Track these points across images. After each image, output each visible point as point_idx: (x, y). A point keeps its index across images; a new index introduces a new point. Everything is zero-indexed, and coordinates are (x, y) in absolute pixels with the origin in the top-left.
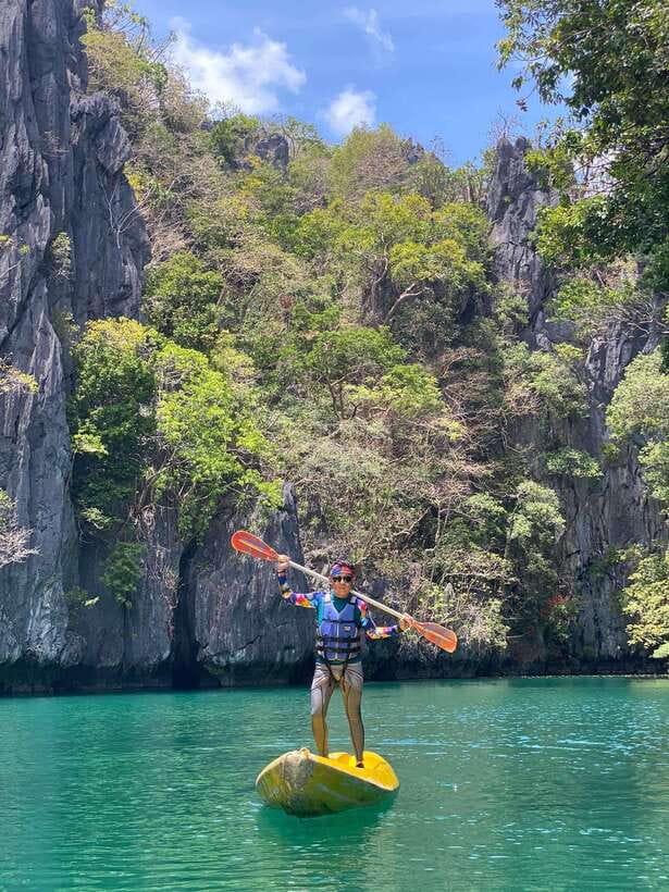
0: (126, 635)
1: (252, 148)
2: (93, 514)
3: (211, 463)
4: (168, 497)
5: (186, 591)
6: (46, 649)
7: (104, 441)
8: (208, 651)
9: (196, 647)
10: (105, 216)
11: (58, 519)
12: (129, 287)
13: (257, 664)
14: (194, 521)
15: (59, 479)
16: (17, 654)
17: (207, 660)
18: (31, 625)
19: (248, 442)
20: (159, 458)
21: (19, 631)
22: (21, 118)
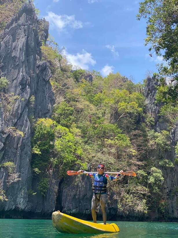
0: (43, 204)
1: (83, 77)
2: (36, 170)
4: (57, 166)
5: (60, 192)
6: (22, 206)
7: (40, 151)
8: (65, 209)
9: (62, 208)
10: (44, 92)
12: (49, 110)
13: (78, 213)
15: (28, 160)
16: (14, 207)
17: (65, 212)
18: (18, 199)
19: (79, 152)
20: (55, 156)
21: (15, 201)
22: (24, 66)
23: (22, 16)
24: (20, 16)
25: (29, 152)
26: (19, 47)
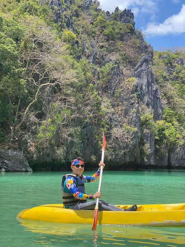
0: (162, 162)
1: (176, 62)
2: (157, 146)
3: (172, 139)
4: (167, 144)
5: (169, 157)
6: (152, 163)
7: (159, 137)
8: (173, 164)
9: (171, 164)
11: (153, 148)
12: (160, 114)
13: (179, 166)
14: (170, 147)
15: (153, 142)
16: (149, 164)
17: (172, 165)
18: (151, 160)
19: (177, 136)
20: (165, 138)
21: (149, 161)
22: (147, 95)
23: (144, 64)
24: (142, 64)
25: (154, 139)
26: (144, 84)
